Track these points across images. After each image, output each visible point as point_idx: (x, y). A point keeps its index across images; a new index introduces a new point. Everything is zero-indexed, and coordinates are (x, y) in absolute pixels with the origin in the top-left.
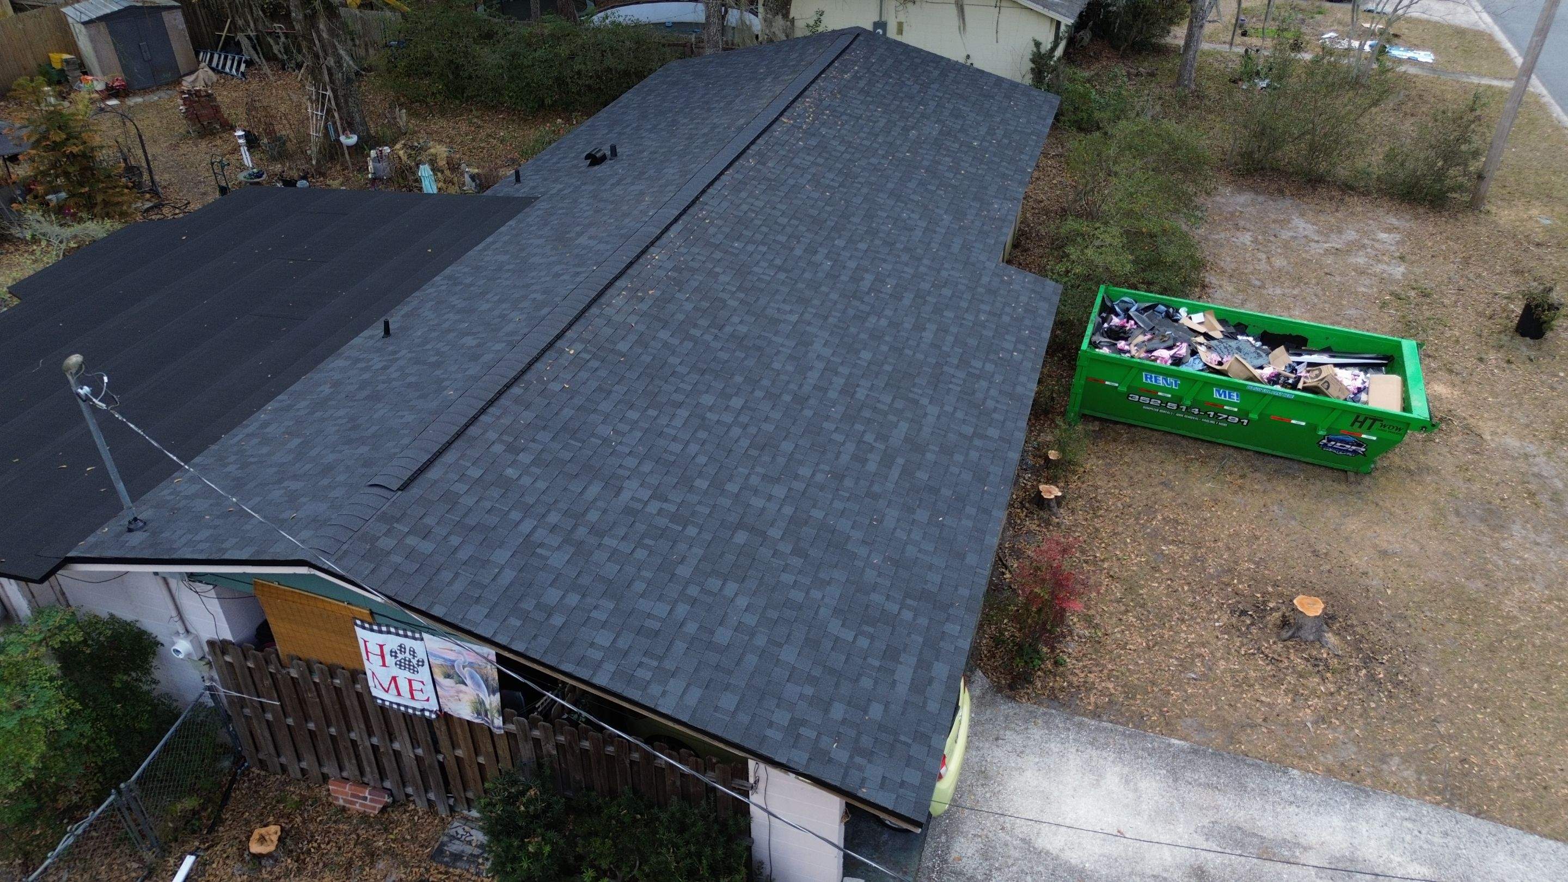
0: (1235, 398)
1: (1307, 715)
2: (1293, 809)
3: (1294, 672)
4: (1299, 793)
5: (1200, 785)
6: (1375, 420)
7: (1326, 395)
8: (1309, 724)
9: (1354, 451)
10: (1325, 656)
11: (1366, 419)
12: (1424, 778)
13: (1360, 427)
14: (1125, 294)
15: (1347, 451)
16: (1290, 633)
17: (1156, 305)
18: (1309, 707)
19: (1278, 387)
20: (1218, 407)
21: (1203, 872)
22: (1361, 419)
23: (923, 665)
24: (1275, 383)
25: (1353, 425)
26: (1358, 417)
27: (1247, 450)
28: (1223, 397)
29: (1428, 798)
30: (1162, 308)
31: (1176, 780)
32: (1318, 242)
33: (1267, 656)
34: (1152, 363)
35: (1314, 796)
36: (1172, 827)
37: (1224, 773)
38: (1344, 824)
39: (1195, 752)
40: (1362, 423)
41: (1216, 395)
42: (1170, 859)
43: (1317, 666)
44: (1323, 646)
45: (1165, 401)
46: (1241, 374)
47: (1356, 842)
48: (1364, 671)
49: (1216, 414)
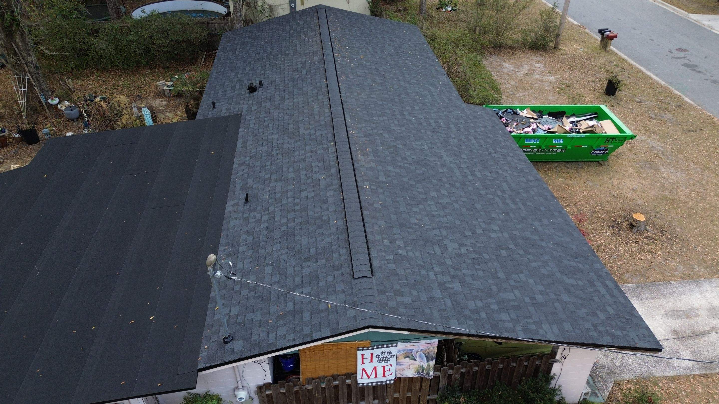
0: (561, 142)
1: (660, 260)
2: (683, 296)
3: (646, 244)
4: (680, 289)
5: (650, 299)
6: (613, 139)
7: (596, 133)
8: (663, 262)
9: (604, 153)
10: (650, 235)
11: (610, 139)
12: (708, 270)
13: (608, 143)
14: (494, 107)
15: (601, 153)
16: (636, 230)
17: (507, 110)
18: (658, 256)
19: (574, 134)
20: (554, 147)
21: (676, 331)
22: (608, 140)
23: (605, 285)
24: (573, 132)
25: (605, 143)
26: (607, 139)
27: (562, 162)
28: (556, 143)
29: (715, 277)
30: (509, 110)
31: (641, 300)
32: (518, 71)
33: (633, 241)
34: (527, 134)
35: (686, 289)
36: (654, 319)
37: (653, 291)
38: (701, 296)
39: (639, 286)
40: (609, 141)
41: (554, 142)
42: (663, 331)
43: (650, 239)
44: (648, 231)
45: (532, 149)
46: (562, 131)
47: (709, 301)
48: (664, 237)
49: (552, 150)
